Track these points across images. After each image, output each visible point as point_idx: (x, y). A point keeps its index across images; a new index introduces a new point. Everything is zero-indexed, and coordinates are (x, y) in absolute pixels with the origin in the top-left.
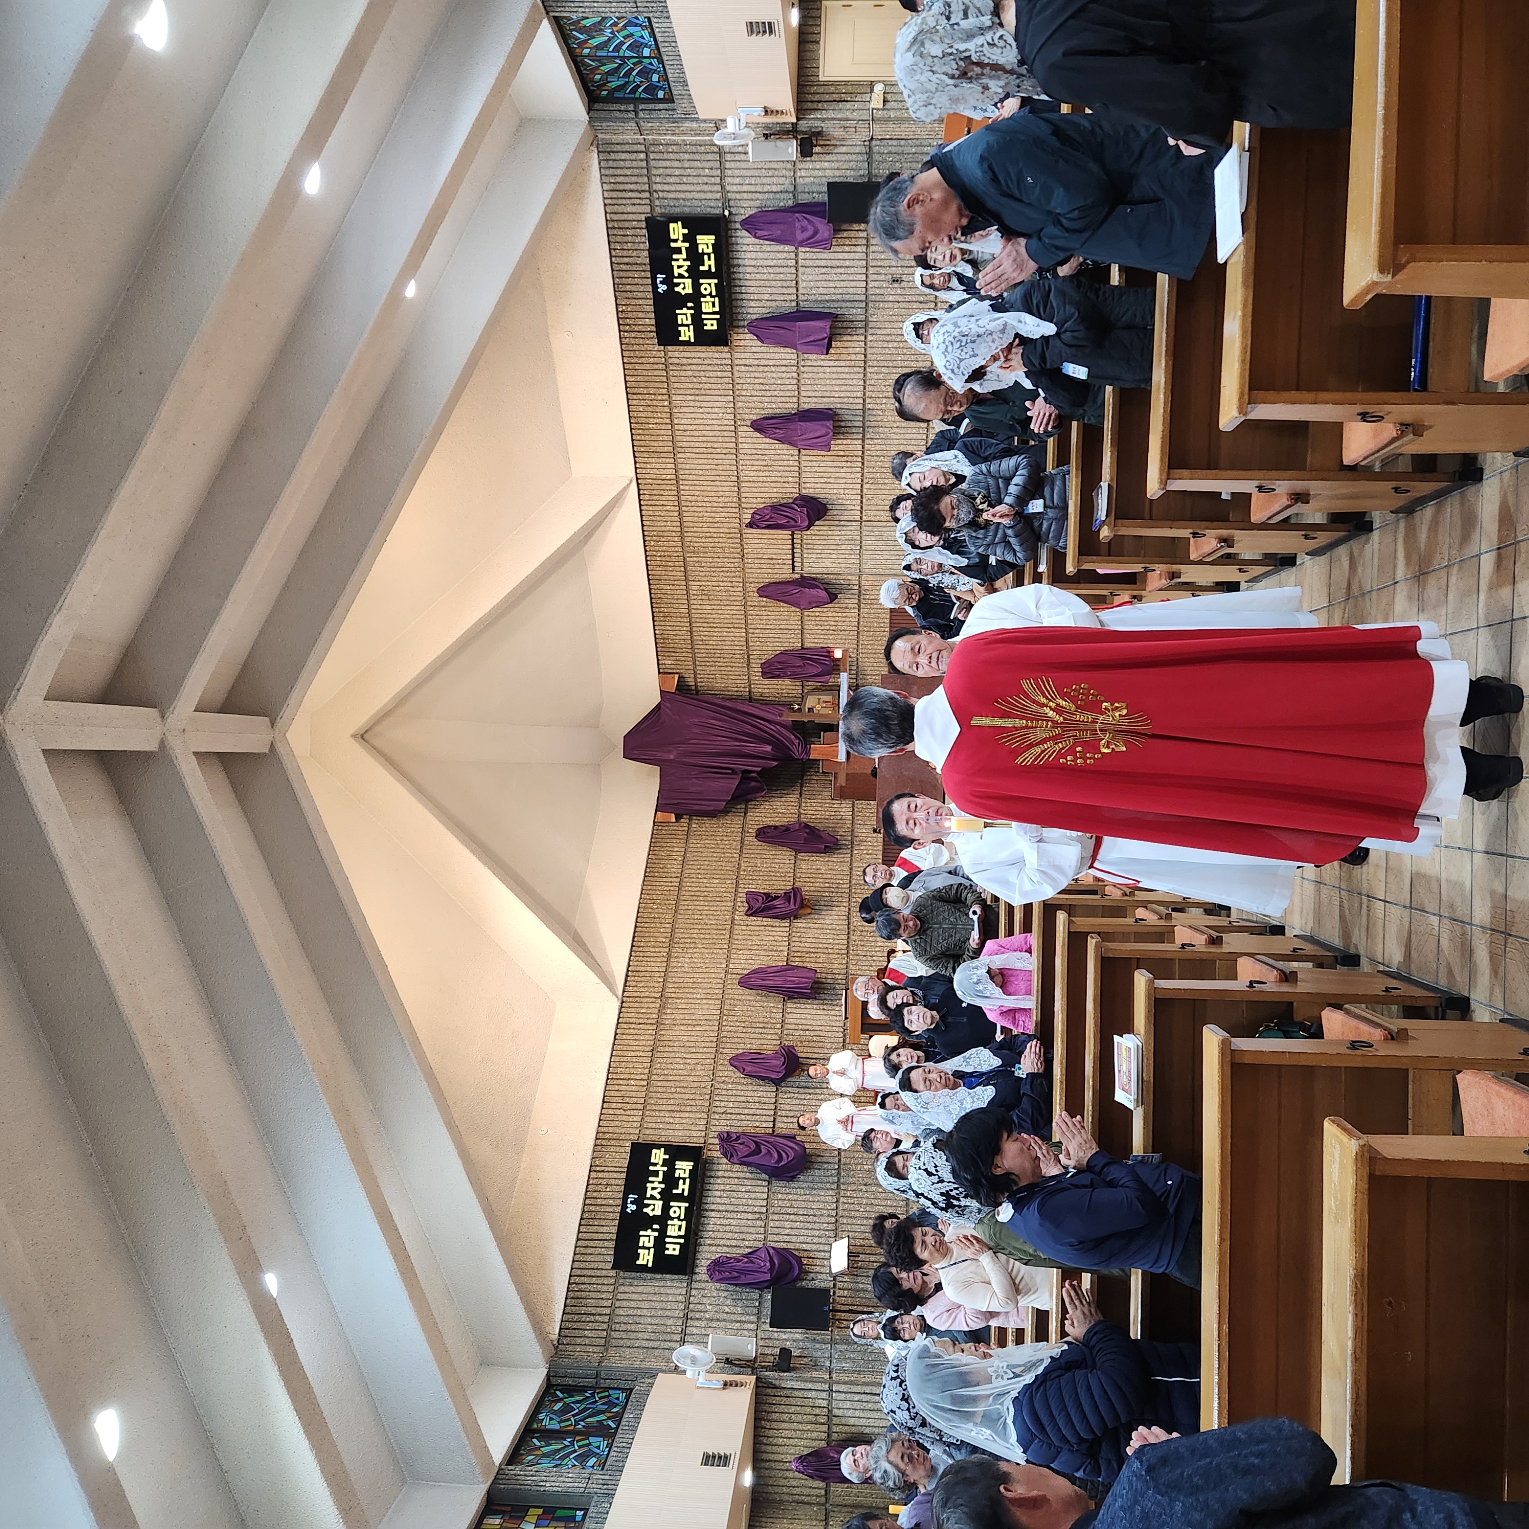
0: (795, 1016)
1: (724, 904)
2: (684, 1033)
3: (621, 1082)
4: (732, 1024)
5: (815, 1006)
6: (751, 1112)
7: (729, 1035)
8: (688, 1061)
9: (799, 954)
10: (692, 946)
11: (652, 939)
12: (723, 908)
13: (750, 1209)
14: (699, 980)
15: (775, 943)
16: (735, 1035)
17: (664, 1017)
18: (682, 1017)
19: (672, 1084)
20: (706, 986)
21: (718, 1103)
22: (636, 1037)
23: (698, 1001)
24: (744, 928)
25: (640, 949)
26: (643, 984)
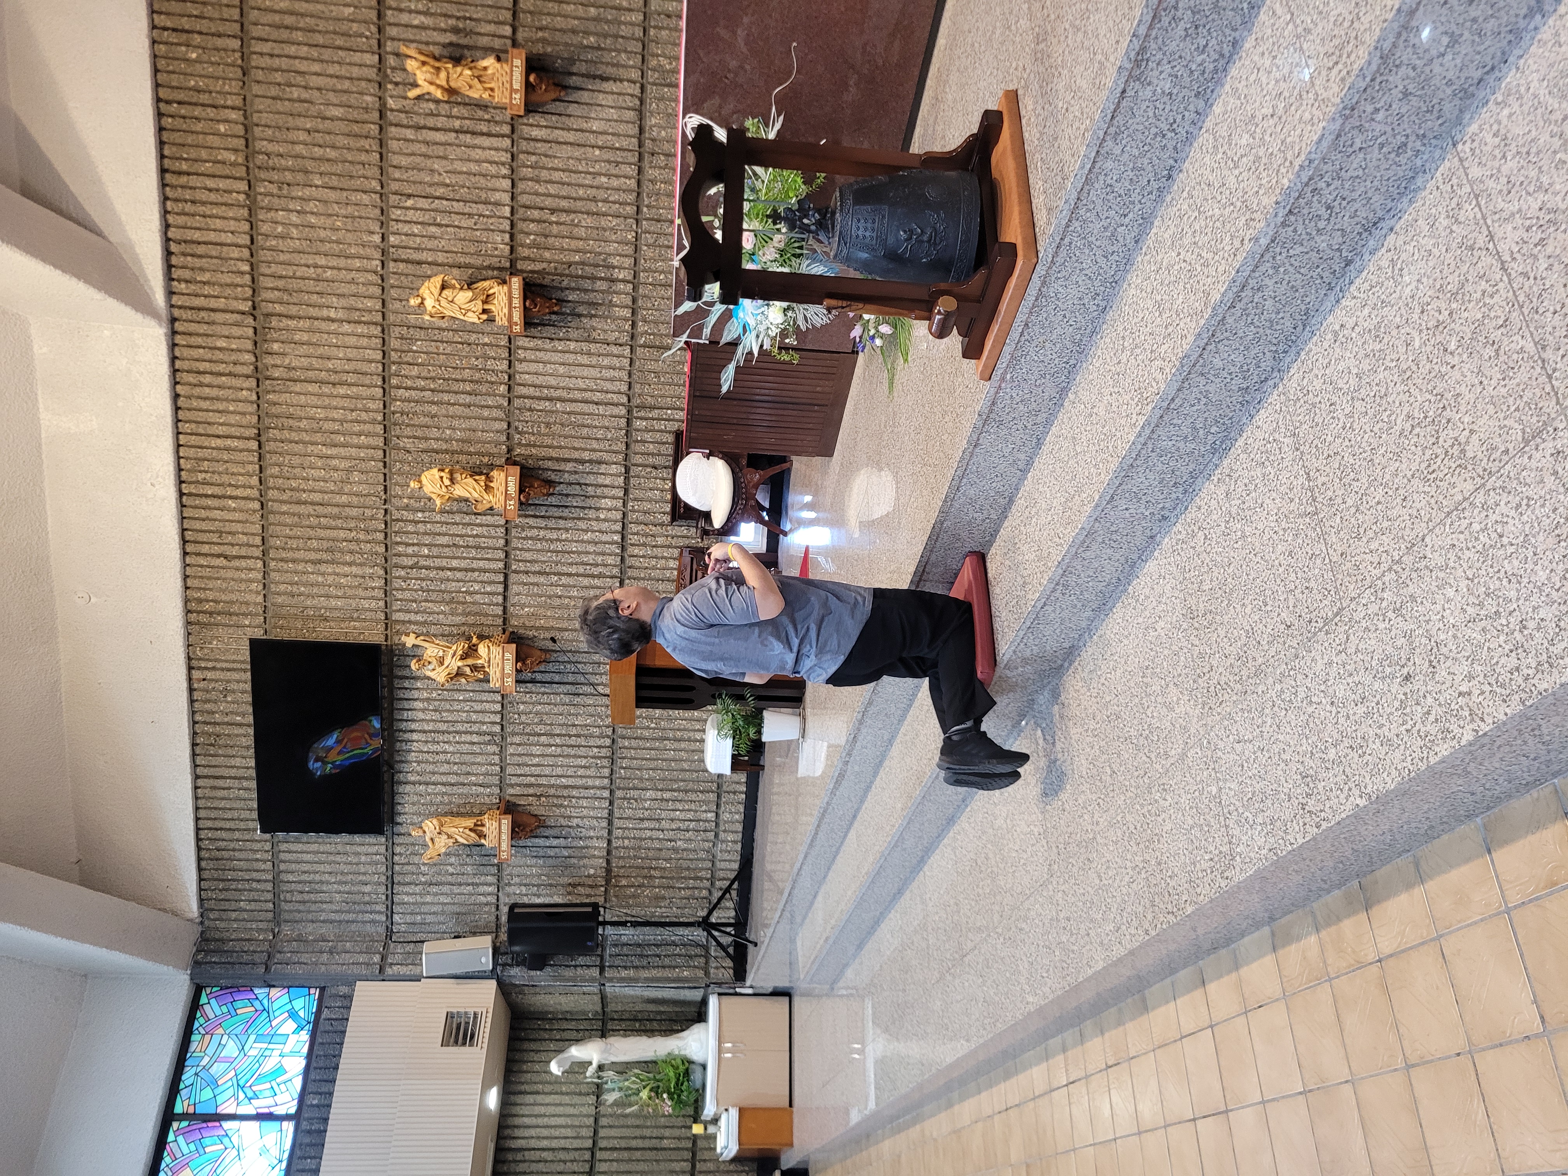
0: (533, 367)
1: (357, 57)
2: (314, 400)
3: (209, 502)
4: (409, 383)
5: (572, 345)
6: (463, 564)
7: (407, 407)
8: (335, 462)
9: (536, 214)
10: (300, 177)
11: (204, 154)
12: (356, 72)
13: (475, 728)
14: (329, 273)
15: (482, 181)
16: (419, 408)
17: (269, 360)
18: (305, 362)
19: (310, 509)
20: (344, 289)
21: (401, 549)
22: (221, 406)
23: (334, 326)
24: (409, 134)
25: (183, 180)
26: (206, 277)
